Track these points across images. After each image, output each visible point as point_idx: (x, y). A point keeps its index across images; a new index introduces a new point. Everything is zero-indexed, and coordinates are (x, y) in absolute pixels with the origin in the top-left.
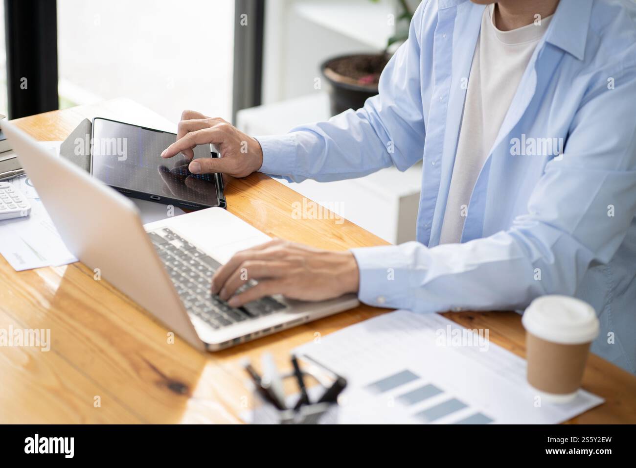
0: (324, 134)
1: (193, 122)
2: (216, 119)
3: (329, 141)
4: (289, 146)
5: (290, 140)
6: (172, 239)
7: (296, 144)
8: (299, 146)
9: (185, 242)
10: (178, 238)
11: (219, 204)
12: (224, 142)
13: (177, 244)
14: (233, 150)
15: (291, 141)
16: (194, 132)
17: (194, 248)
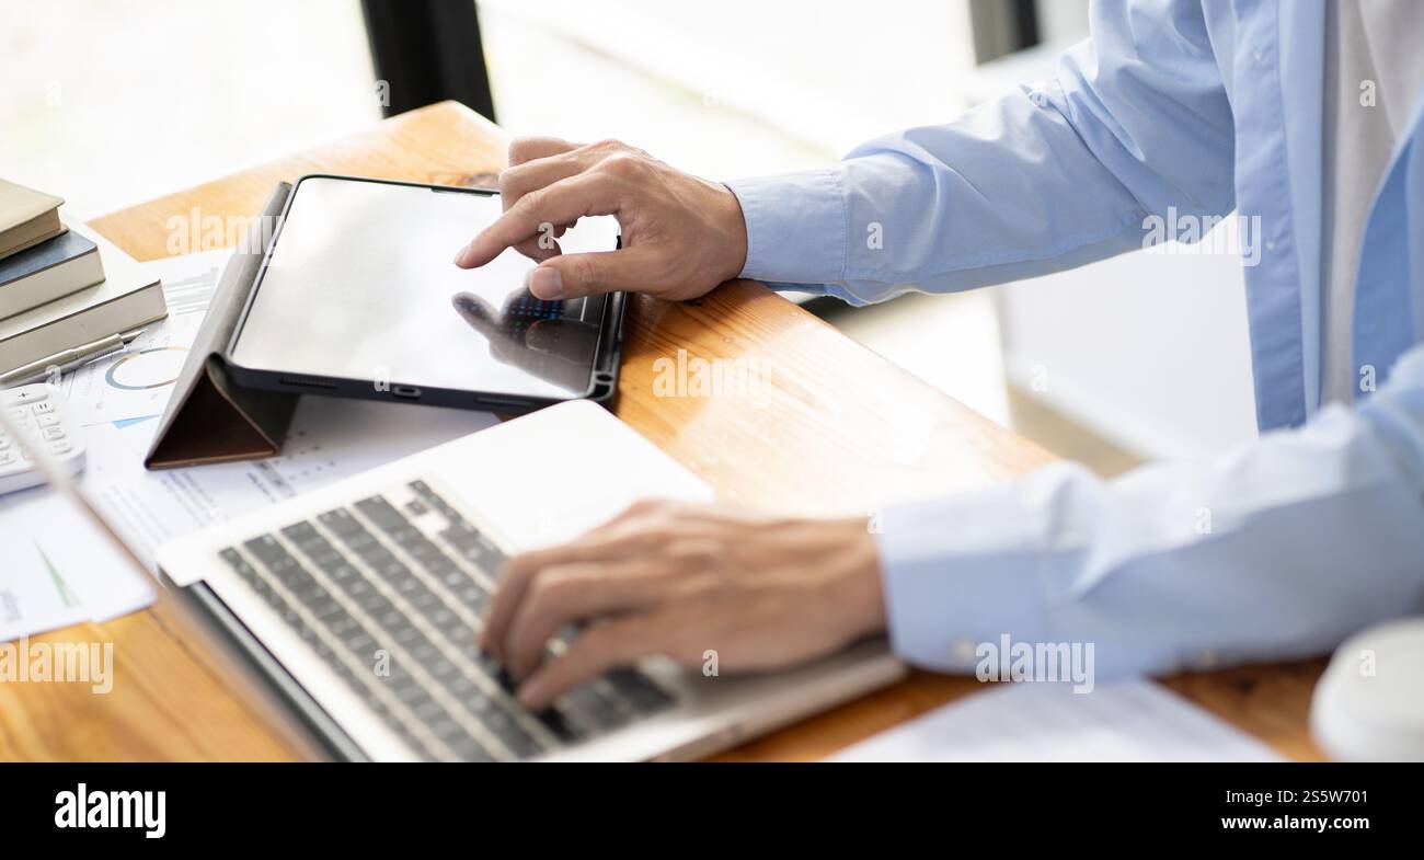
0: (930, 159)
1: (539, 168)
2: (599, 145)
3: (946, 176)
4: (823, 198)
5: (830, 183)
6: (420, 511)
7: (846, 192)
8: (854, 198)
9: (456, 518)
10: (442, 506)
11: (591, 389)
12: (623, 206)
13: (431, 525)
14: (649, 225)
15: (831, 187)
16: (538, 192)
17: (475, 533)
